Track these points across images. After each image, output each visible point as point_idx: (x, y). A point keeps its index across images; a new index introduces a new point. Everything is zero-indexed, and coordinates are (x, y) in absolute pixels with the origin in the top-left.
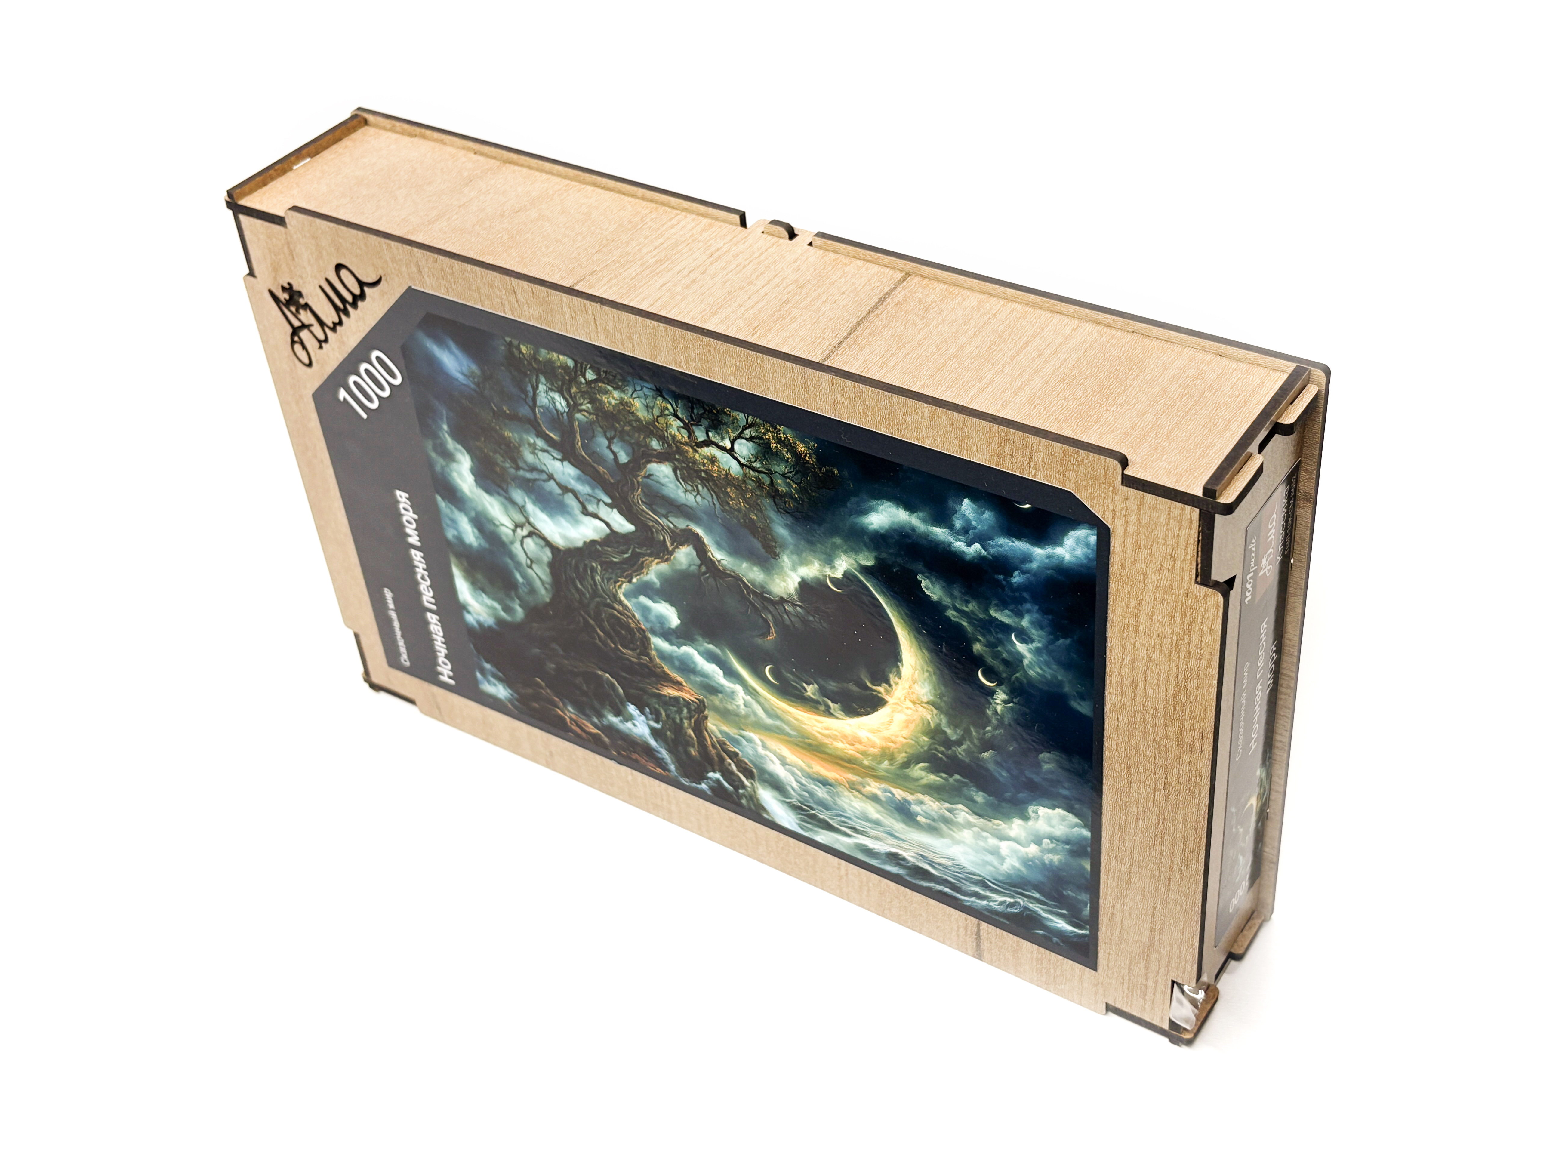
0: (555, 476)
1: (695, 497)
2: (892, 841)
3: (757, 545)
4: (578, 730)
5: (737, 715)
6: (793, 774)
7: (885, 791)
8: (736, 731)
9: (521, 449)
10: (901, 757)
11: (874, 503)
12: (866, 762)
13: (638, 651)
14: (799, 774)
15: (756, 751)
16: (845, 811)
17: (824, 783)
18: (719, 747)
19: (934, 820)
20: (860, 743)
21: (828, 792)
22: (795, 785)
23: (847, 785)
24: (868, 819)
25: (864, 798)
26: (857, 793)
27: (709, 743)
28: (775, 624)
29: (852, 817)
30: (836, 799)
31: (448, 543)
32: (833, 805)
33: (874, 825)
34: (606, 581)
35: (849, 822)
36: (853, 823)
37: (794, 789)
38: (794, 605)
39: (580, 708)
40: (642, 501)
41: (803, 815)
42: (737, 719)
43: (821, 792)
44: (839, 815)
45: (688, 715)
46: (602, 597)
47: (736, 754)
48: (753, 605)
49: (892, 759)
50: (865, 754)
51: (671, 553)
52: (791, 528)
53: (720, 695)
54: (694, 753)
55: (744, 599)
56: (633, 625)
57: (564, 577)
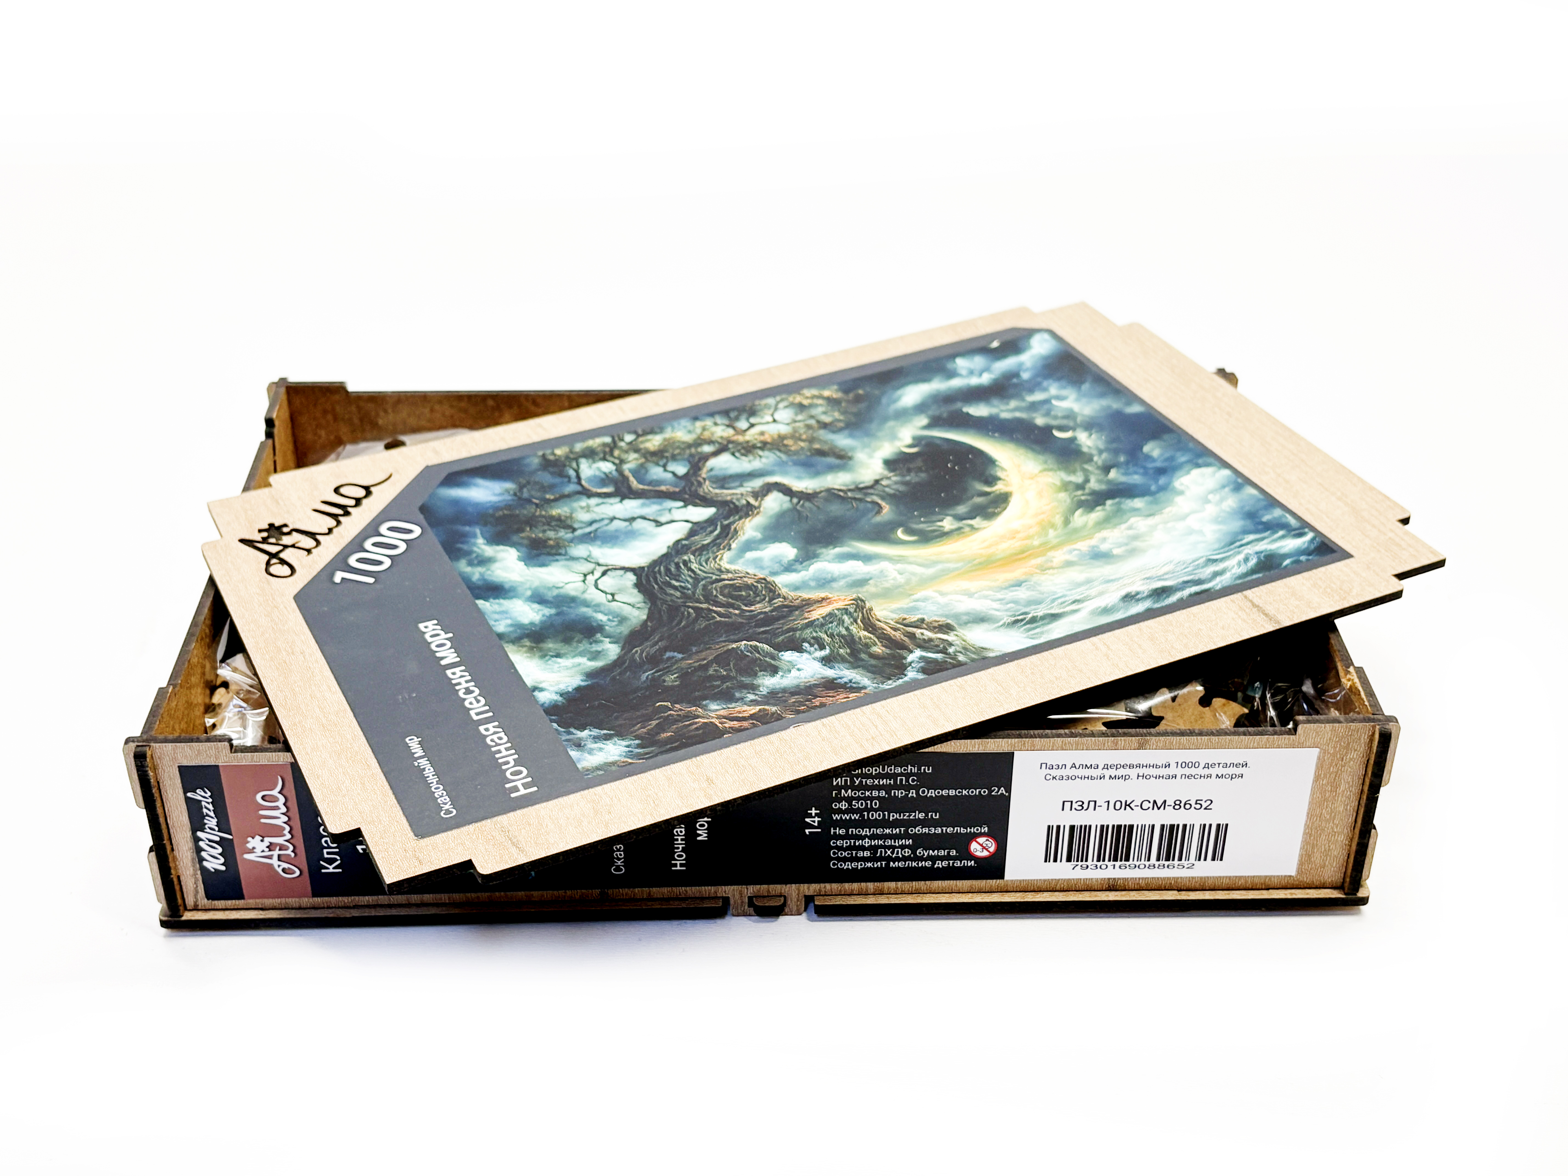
0: (617, 516)
1: (760, 461)
2: (1112, 586)
3: (831, 460)
4: (735, 724)
5: (898, 587)
6: (986, 597)
7: (1070, 552)
8: (907, 601)
9: (574, 515)
10: (1058, 520)
11: (899, 392)
12: (1036, 542)
13: (767, 599)
14: (991, 593)
15: (939, 604)
16: (1055, 593)
17: (1019, 584)
18: (902, 626)
19: (1126, 544)
20: (1018, 532)
21: (1028, 589)
22: (996, 605)
23: (1038, 571)
24: (1080, 585)
25: (1060, 570)
26: (1051, 571)
27: (889, 629)
28: (883, 498)
29: (1066, 593)
30: (1039, 588)
31: (501, 636)
32: (1041, 596)
33: (1088, 585)
34: (704, 564)
35: (1067, 598)
36: (1071, 598)
37: (998, 610)
38: (888, 478)
39: (727, 697)
40: (714, 488)
41: (1025, 625)
42: (901, 590)
43: (1022, 594)
44: (1053, 601)
45: (852, 620)
46: (706, 578)
47: (922, 620)
48: (855, 499)
49: (1053, 526)
50: (1028, 537)
51: (759, 507)
52: (851, 436)
53: (871, 582)
54: (880, 651)
55: (843, 499)
56: (750, 581)
57: (656, 586)
